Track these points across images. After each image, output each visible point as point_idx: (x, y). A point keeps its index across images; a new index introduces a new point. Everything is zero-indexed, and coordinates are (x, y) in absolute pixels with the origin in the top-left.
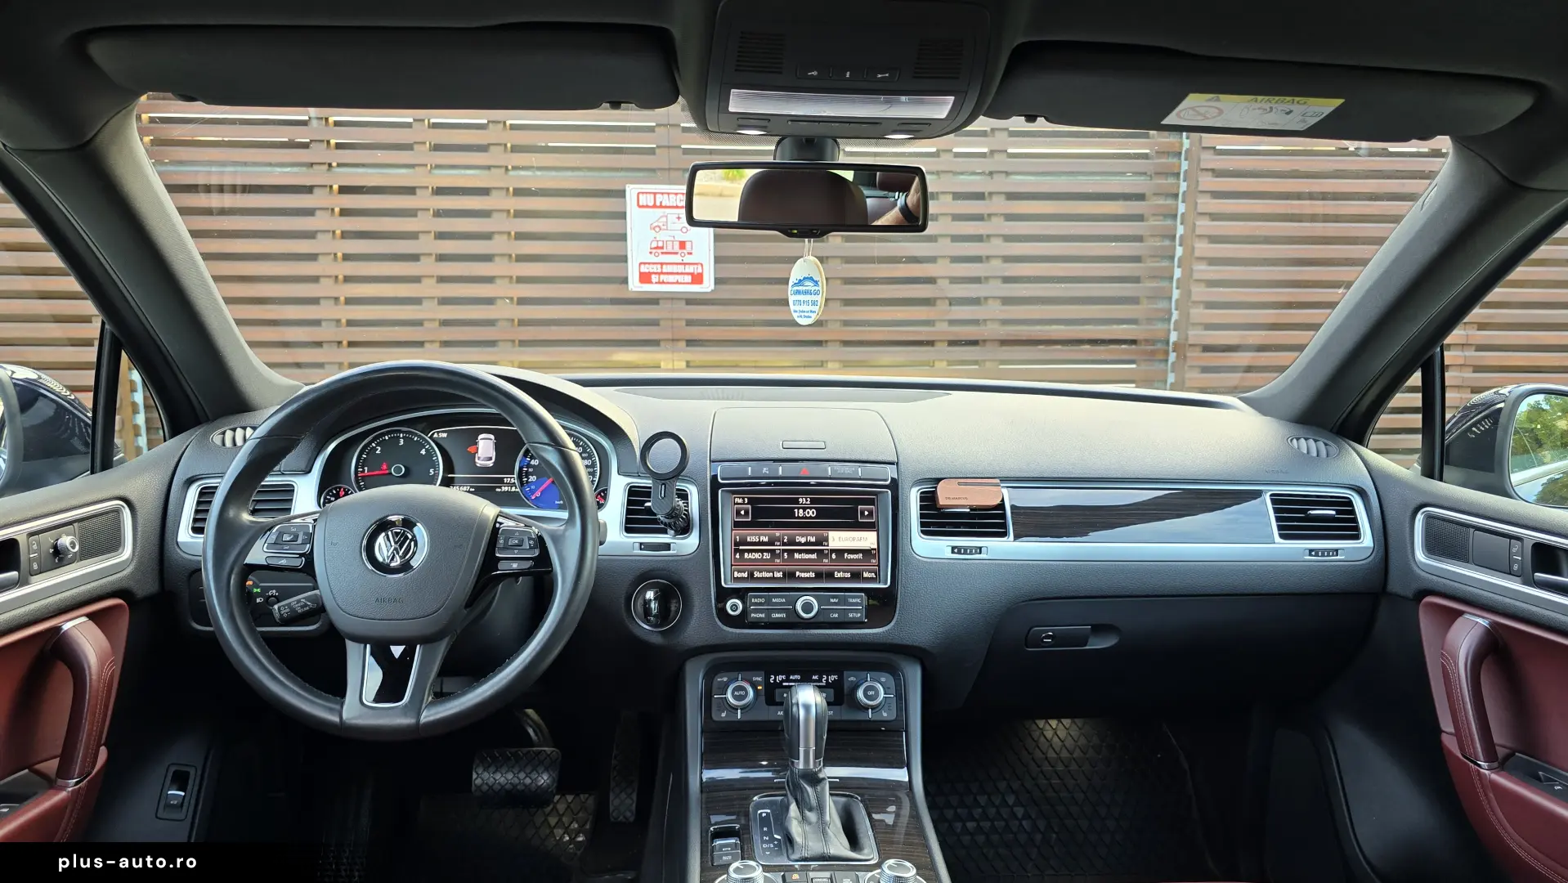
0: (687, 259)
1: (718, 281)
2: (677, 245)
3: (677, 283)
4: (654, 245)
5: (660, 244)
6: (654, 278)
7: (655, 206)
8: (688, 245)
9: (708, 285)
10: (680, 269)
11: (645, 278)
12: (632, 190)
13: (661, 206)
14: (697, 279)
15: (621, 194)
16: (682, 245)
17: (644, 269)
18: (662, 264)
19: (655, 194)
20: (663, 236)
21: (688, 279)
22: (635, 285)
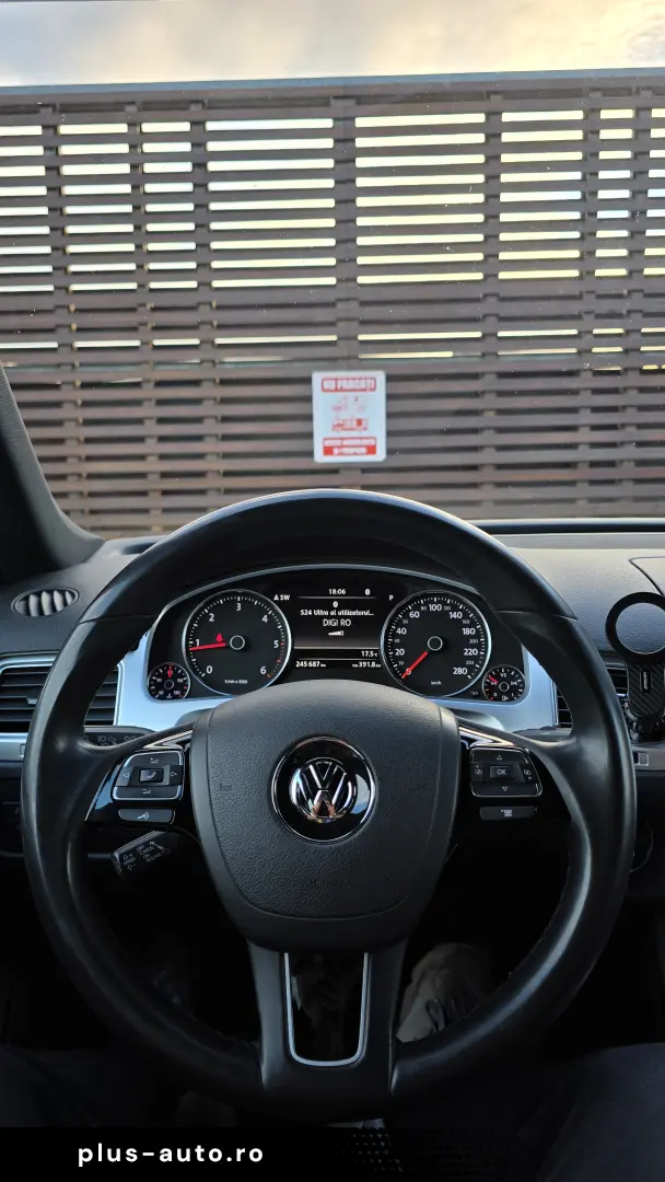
0: (364, 434)
1: (390, 452)
2: (355, 423)
3: (355, 454)
4: (336, 423)
5: (341, 422)
6: (336, 451)
7: (336, 390)
8: (364, 423)
9: (380, 456)
10: (357, 442)
11: (328, 451)
12: (317, 377)
13: (342, 390)
14: (372, 450)
15: (308, 381)
16: (359, 422)
17: (328, 443)
18: (342, 439)
19: (336, 380)
20: (343, 415)
21: (364, 450)
22: (320, 458)
